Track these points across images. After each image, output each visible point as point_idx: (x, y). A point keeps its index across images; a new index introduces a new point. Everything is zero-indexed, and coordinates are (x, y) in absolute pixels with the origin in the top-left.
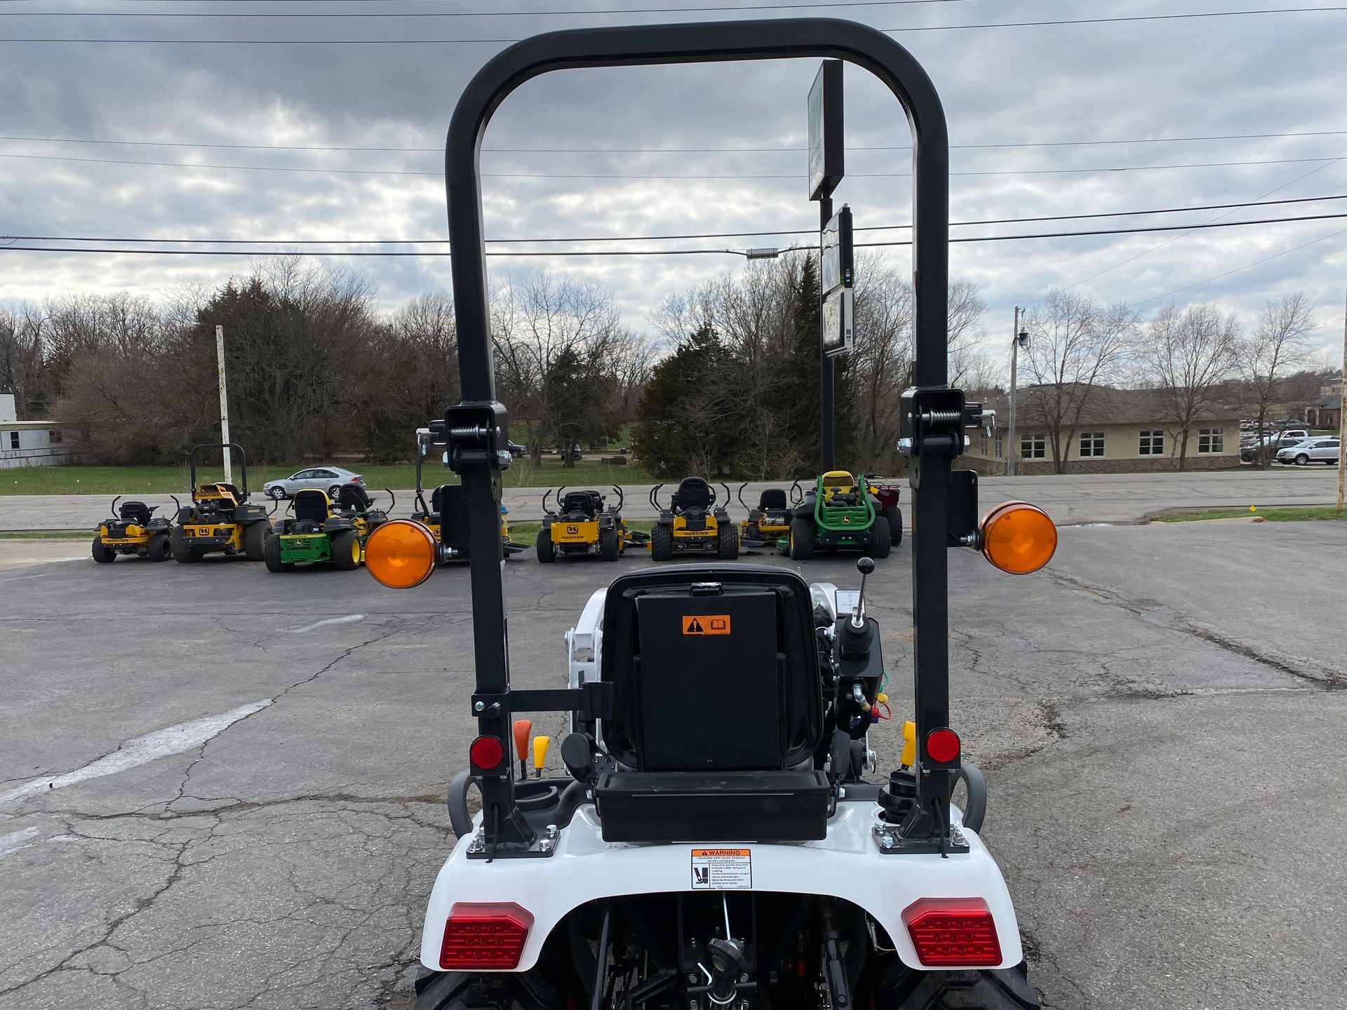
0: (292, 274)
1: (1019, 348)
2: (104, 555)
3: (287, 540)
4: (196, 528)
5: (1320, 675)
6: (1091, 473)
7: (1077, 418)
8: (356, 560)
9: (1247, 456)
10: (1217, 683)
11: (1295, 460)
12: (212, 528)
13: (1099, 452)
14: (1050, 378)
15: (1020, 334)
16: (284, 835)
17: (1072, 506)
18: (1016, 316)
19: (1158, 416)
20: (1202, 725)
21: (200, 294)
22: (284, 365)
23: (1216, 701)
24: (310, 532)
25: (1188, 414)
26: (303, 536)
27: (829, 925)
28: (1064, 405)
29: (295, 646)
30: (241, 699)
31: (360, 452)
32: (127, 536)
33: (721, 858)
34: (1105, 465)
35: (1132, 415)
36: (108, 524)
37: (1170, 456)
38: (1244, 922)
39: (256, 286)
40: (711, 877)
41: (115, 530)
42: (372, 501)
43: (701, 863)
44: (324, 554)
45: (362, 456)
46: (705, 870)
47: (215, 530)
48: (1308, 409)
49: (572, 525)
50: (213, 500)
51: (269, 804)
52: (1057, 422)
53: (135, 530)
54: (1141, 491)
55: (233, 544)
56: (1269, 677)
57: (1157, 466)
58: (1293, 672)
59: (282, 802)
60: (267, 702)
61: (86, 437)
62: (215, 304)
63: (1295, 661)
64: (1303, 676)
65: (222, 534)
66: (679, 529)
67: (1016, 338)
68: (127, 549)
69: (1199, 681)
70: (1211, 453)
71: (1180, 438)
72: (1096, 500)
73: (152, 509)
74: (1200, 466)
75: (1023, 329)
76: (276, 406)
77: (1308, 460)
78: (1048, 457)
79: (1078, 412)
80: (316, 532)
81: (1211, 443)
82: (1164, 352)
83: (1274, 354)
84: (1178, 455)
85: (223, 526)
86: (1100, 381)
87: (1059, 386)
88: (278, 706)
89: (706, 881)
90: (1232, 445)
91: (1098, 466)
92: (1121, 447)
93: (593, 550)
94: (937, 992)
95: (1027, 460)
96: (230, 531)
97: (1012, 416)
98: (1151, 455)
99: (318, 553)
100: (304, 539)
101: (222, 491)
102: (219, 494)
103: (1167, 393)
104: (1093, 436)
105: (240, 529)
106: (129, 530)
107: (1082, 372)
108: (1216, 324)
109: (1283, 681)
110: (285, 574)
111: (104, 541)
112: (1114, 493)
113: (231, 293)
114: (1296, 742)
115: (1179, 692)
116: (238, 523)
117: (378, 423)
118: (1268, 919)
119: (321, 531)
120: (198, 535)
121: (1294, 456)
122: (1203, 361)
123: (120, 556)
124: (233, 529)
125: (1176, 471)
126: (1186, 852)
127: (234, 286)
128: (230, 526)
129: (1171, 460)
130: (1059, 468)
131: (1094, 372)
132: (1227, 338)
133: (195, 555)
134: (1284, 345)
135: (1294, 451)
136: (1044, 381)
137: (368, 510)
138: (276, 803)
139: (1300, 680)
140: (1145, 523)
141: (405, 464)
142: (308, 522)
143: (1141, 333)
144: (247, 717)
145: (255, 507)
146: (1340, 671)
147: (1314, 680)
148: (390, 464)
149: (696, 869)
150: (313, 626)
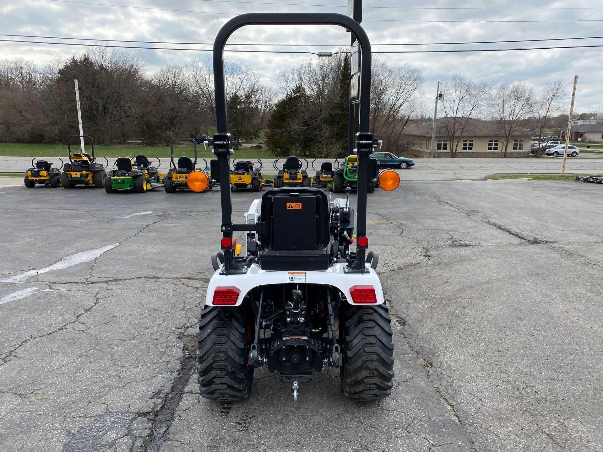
0: (104, 54)
1: (439, 101)
2: (30, 184)
3: (114, 179)
4: (72, 173)
5: (531, 239)
6: (466, 158)
7: (462, 133)
8: (145, 189)
9: (533, 152)
10: (492, 241)
11: (553, 154)
12: (79, 173)
13: (470, 149)
14: (451, 115)
15: (440, 94)
16: (135, 290)
17: (455, 172)
18: (438, 86)
19: (496, 133)
20: (481, 255)
21: (60, 61)
22: (102, 98)
23: (489, 247)
24: (125, 176)
25: (509, 133)
26: (121, 178)
27: (328, 294)
28: (456, 127)
29: (125, 224)
30: (106, 243)
31: (139, 140)
32: (40, 176)
33: (297, 274)
34: (473, 154)
35: (485, 132)
36: (31, 170)
37: (500, 151)
38: (476, 315)
39: (87, 59)
40: (294, 279)
41: (35, 173)
42: (150, 163)
43: (291, 276)
44: (131, 186)
45: (140, 142)
46: (292, 278)
47: (81, 174)
48: (562, 132)
49: (240, 176)
50: (79, 161)
51: (126, 279)
52: (453, 135)
53: (44, 173)
54: (486, 166)
55: (89, 180)
56: (512, 239)
57: (495, 155)
58: (522, 238)
59: (131, 279)
60: (118, 244)
61: (8, 129)
62: (67, 67)
63: (524, 234)
64: (525, 239)
65: (84, 176)
66: (286, 179)
67: (437, 96)
68: (40, 182)
69: (485, 241)
70: (518, 150)
71: (505, 143)
72: (467, 170)
73: (51, 164)
74: (513, 156)
75: (441, 92)
76: (99, 117)
77: (558, 154)
78: (448, 150)
79: (462, 131)
80: (127, 176)
81: (518, 146)
82: (501, 104)
83: (548, 107)
84: (504, 151)
85: (84, 172)
86: (473, 116)
87: (455, 118)
88: (123, 246)
89: (292, 280)
90: (527, 147)
91: (470, 155)
92: (480, 147)
93: (249, 187)
94: (360, 316)
95: (439, 151)
96: (87, 175)
97: (434, 131)
98: (493, 150)
99: (128, 185)
100: (122, 179)
101: (83, 157)
102: (82, 158)
103: (501, 123)
104: (468, 141)
105: (92, 174)
106: (41, 173)
107: (465, 112)
108: (524, 92)
109: (517, 241)
110: (114, 194)
111: (30, 178)
112: (474, 167)
113: (74, 61)
114: (513, 262)
115: (477, 244)
116: (91, 171)
117: (148, 127)
118: (484, 314)
119: (129, 176)
120: (73, 176)
121: (552, 152)
122: (517, 109)
123: (37, 185)
124: (89, 174)
125: (502, 158)
126: (463, 295)
127: (75, 58)
128: (87, 172)
129: (501, 153)
130: (453, 155)
131: (471, 113)
132: (528, 99)
133: (72, 185)
134: (553, 103)
135: (553, 150)
136: (449, 116)
137: (149, 167)
138: (129, 279)
139: (523, 241)
140: (485, 180)
141: (160, 146)
142: (123, 171)
143: (492, 96)
144: (111, 249)
145: (98, 165)
146: (539, 238)
147: (528, 241)
148: (153, 146)
149: (289, 278)
150: (131, 216)
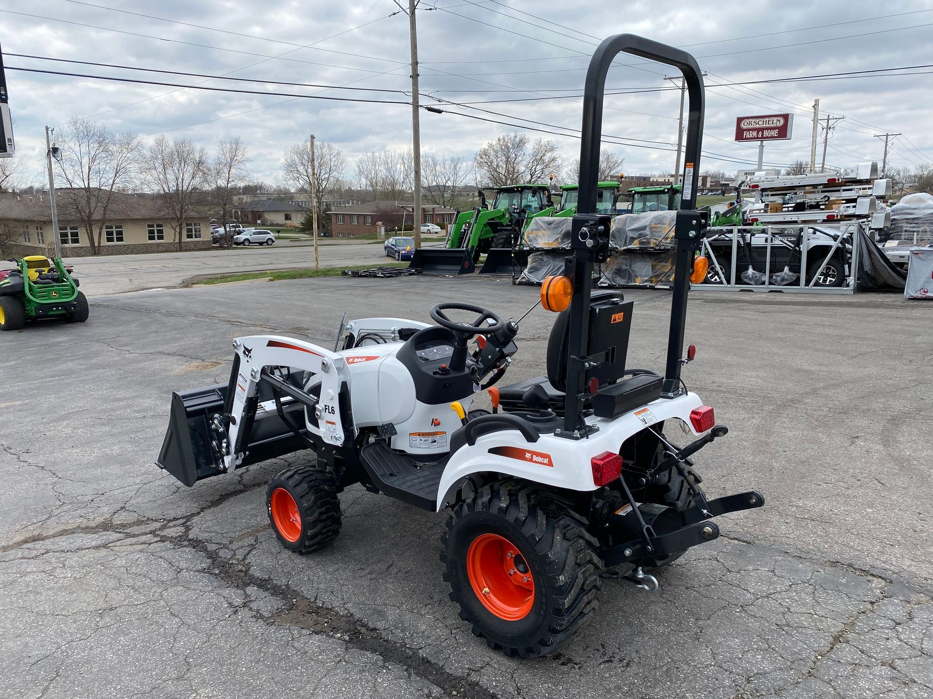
1: (53, 159)
6: (116, 254)
7: (105, 214)
9: (215, 240)
11: (243, 243)
13: (120, 239)
14: (78, 184)
15: (53, 148)
17: (131, 278)
18: (47, 133)
19: (162, 213)
25: (181, 213)
28: (93, 204)
34: (125, 248)
35: (144, 212)
37: (173, 241)
52: (89, 217)
54: (171, 266)
57: (161, 249)
67: (49, 151)
70: (194, 239)
71: (178, 229)
72: (144, 273)
74: (188, 248)
75: (54, 144)
77: (250, 243)
78: (84, 242)
79: (105, 210)
81: (194, 232)
82: (160, 169)
83: (227, 175)
84: (177, 241)
86: (119, 185)
87: (88, 190)
90: (207, 233)
91: (121, 250)
92: (135, 235)
95: (66, 245)
97: (54, 213)
98: (156, 241)
103: (166, 198)
104: (114, 227)
107: (103, 180)
108: (193, 152)
112: (153, 267)
121: (242, 240)
122: (188, 177)
125: (177, 252)
129: (173, 244)
130: (95, 252)
131: (114, 181)
132: (200, 162)
134: (233, 171)
135: (242, 237)
136: (75, 186)
140: (187, 286)
143: (144, 154)
